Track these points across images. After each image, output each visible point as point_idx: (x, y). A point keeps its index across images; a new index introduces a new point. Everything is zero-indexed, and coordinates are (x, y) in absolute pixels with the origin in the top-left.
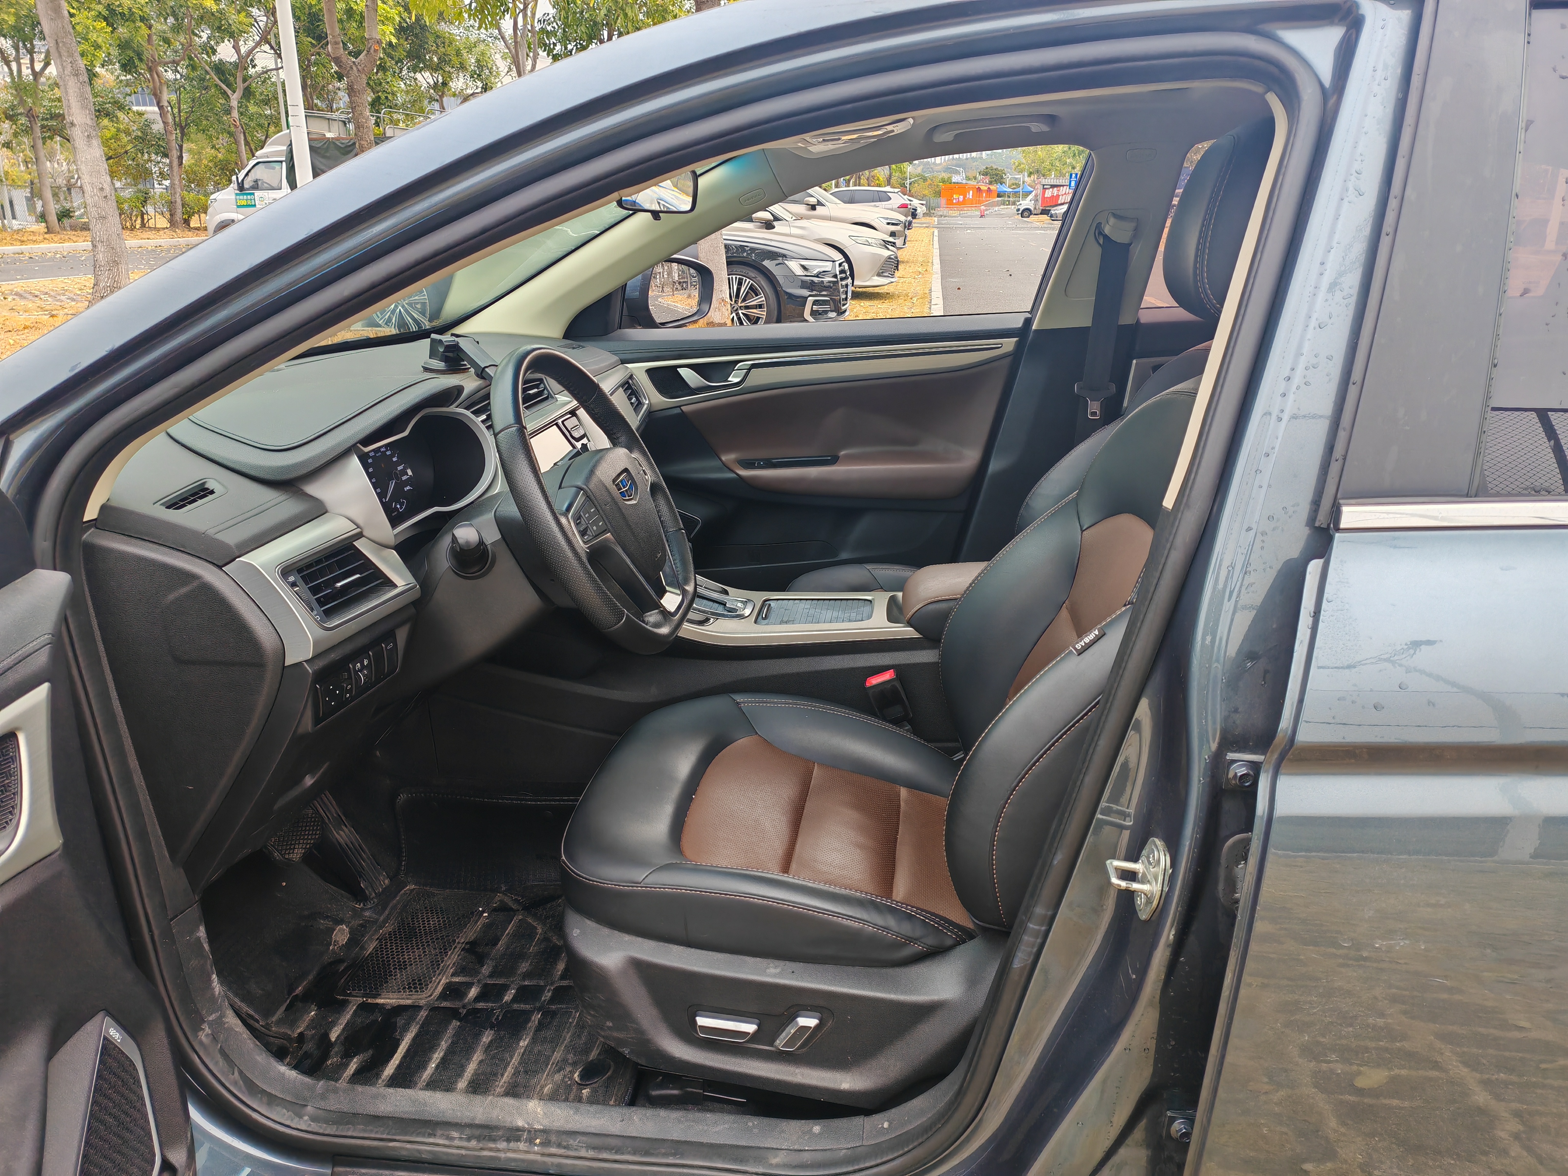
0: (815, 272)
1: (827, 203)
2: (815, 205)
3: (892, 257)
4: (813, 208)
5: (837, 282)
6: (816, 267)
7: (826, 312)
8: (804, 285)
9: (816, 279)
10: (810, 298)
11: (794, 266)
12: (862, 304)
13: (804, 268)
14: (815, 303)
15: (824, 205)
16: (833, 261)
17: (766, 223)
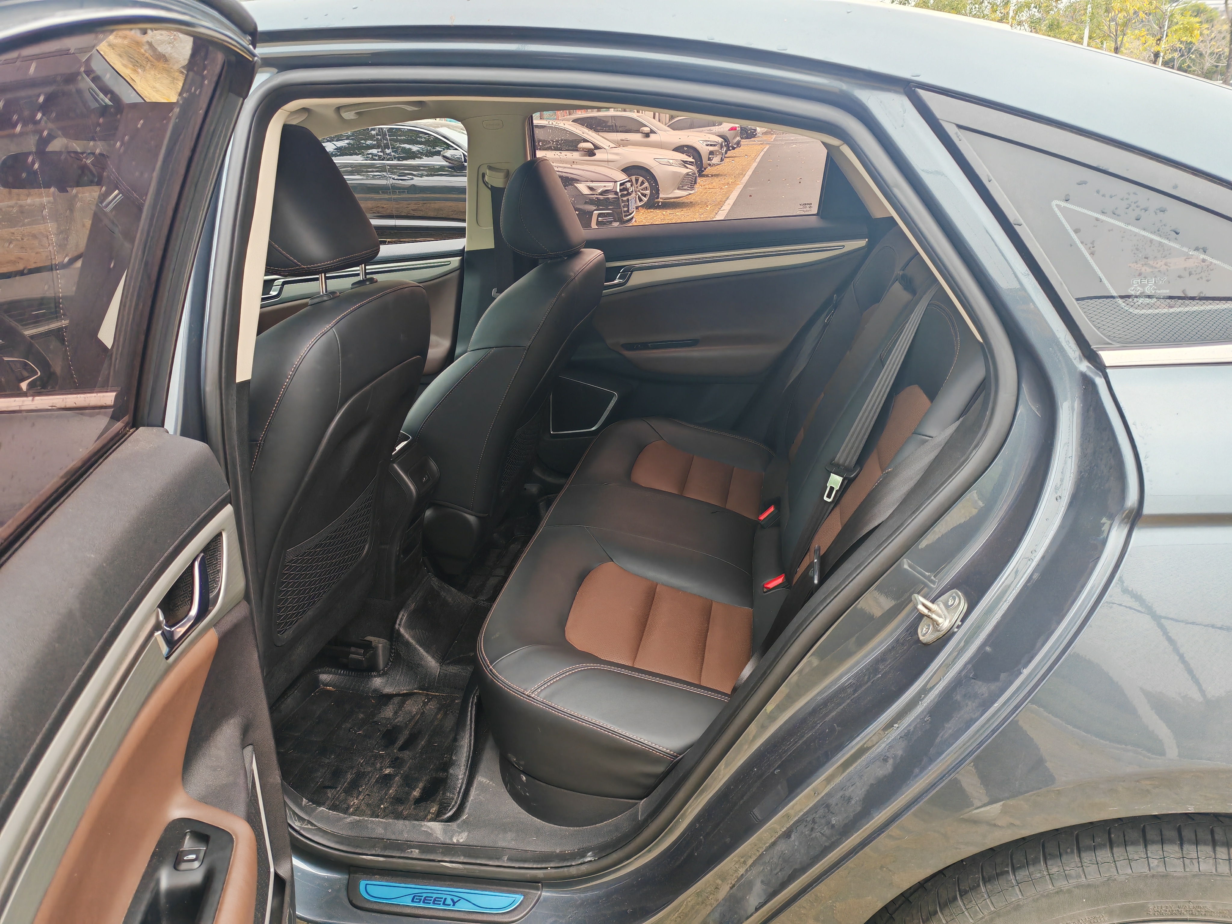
0: (599, 191)
1: (658, 131)
2: (649, 133)
3: (690, 173)
4: (647, 135)
5: (618, 198)
6: (600, 187)
7: (611, 222)
8: (591, 202)
9: (601, 197)
10: (595, 212)
11: (583, 188)
12: (664, 213)
13: (591, 189)
14: (599, 215)
15: (655, 133)
16: (615, 182)
17: (588, 151)
